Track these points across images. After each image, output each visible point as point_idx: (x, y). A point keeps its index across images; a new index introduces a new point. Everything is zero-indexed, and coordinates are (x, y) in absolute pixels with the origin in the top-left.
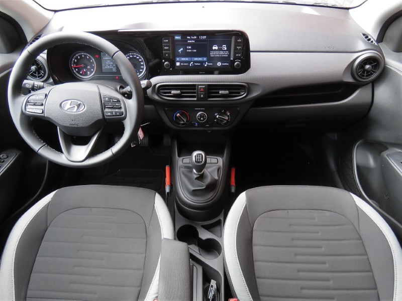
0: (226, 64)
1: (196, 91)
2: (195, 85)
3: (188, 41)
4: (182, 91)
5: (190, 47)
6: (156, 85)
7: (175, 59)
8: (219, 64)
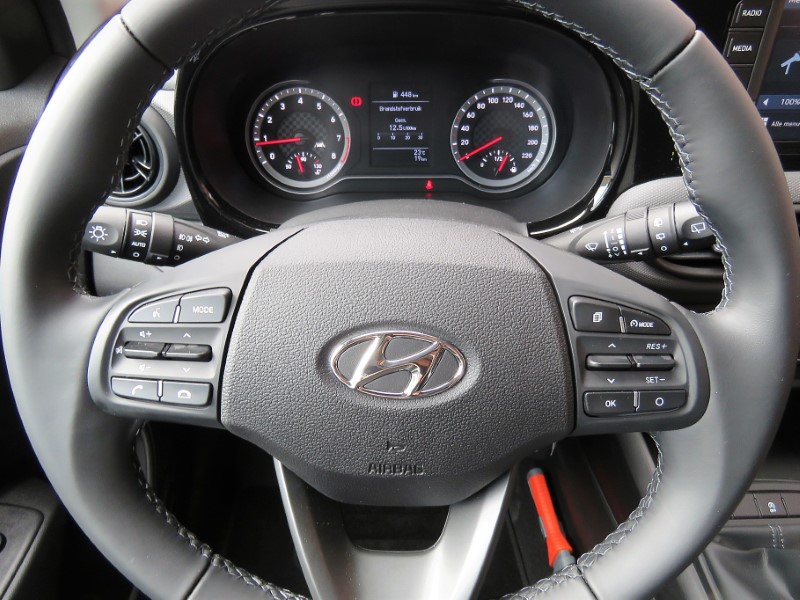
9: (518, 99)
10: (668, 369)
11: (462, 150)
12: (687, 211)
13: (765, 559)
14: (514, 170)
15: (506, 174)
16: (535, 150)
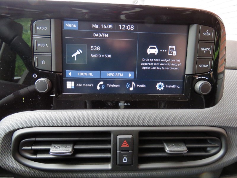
0: (174, 86)
1: (110, 147)
2: (108, 133)
3: (95, 35)
4: (77, 147)
5: (98, 48)
6: (12, 132)
7: (63, 73)
8: (160, 86)
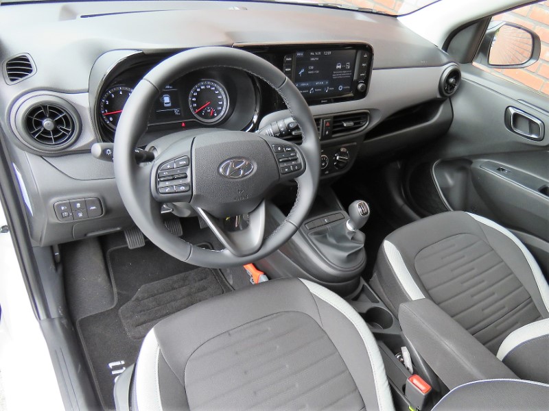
0: (348, 87)
1: (320, 127)
3: (312, 59)
5: (312, 68)
8: (341, 88)
9: (212, 86)
10: (296, 159)
11: (194, 108)
12: (290, 120)
13: (328, 236)
14: (215, 115)
15: (213, 117)
16: (222, 106)
